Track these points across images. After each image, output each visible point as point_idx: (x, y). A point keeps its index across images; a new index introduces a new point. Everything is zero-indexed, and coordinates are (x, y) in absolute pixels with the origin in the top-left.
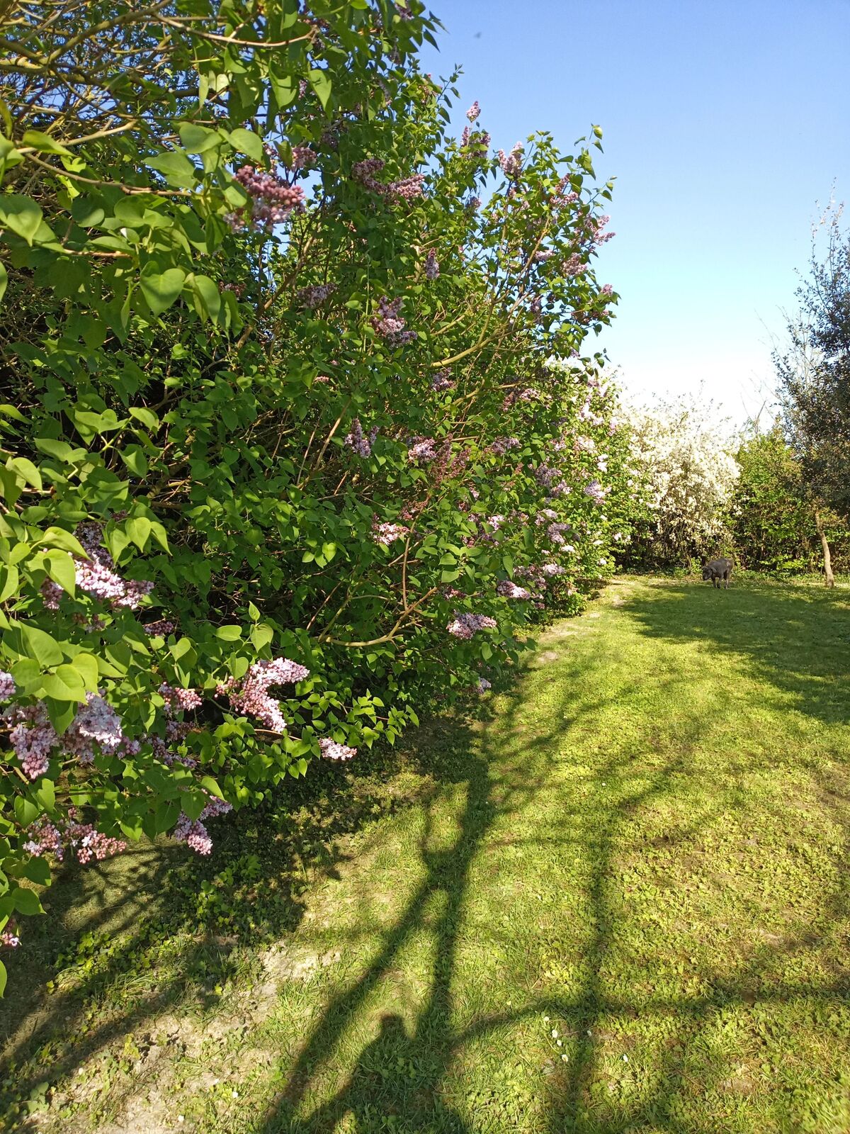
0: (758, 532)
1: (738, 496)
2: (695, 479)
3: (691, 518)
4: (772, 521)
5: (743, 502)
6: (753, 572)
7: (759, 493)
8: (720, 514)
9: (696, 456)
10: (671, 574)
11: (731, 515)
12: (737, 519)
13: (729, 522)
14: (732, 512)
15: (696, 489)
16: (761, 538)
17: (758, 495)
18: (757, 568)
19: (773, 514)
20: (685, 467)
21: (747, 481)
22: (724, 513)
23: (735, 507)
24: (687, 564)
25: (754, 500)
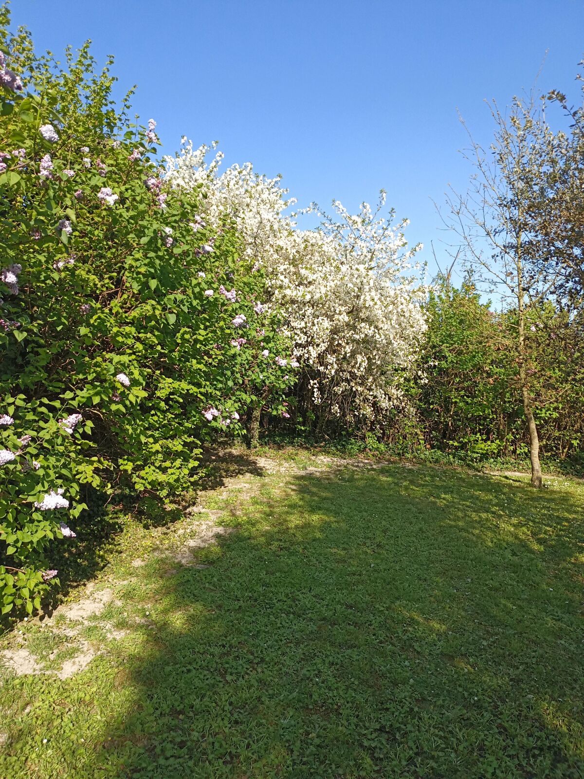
0: (447, 403)
1: (425, 360)
2: (366, 330)
3: (361, 384)
4: (462, 393)
5: (430, 367)
6: (439, 453)
7: (451, 356)
8: (402, 380)
9: (369, 297)
10: (343, 452)
11: (416, 383)
12: (422, 387)
13: (413, 391)
14: (417, 378)
15: (368, 343)
16: (449, 411)
17: (449, 359)
18: (442, 447)
19: (466, 384)
20: (354, 312)
21: (436, 340)
22: (407, 380)
23: (420, 373)
24: (363, 438)
25: (444, 364)
